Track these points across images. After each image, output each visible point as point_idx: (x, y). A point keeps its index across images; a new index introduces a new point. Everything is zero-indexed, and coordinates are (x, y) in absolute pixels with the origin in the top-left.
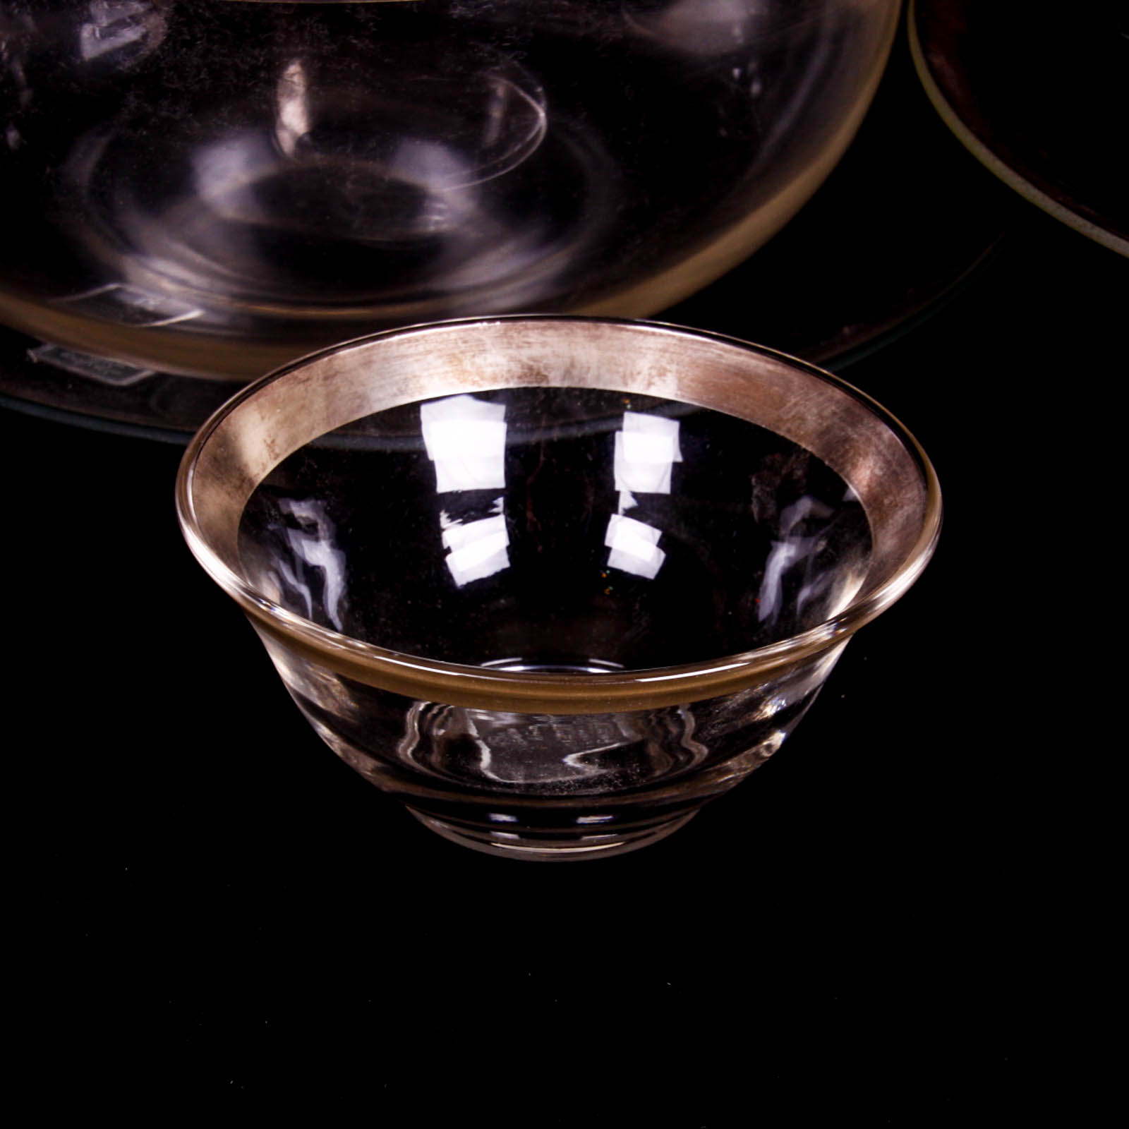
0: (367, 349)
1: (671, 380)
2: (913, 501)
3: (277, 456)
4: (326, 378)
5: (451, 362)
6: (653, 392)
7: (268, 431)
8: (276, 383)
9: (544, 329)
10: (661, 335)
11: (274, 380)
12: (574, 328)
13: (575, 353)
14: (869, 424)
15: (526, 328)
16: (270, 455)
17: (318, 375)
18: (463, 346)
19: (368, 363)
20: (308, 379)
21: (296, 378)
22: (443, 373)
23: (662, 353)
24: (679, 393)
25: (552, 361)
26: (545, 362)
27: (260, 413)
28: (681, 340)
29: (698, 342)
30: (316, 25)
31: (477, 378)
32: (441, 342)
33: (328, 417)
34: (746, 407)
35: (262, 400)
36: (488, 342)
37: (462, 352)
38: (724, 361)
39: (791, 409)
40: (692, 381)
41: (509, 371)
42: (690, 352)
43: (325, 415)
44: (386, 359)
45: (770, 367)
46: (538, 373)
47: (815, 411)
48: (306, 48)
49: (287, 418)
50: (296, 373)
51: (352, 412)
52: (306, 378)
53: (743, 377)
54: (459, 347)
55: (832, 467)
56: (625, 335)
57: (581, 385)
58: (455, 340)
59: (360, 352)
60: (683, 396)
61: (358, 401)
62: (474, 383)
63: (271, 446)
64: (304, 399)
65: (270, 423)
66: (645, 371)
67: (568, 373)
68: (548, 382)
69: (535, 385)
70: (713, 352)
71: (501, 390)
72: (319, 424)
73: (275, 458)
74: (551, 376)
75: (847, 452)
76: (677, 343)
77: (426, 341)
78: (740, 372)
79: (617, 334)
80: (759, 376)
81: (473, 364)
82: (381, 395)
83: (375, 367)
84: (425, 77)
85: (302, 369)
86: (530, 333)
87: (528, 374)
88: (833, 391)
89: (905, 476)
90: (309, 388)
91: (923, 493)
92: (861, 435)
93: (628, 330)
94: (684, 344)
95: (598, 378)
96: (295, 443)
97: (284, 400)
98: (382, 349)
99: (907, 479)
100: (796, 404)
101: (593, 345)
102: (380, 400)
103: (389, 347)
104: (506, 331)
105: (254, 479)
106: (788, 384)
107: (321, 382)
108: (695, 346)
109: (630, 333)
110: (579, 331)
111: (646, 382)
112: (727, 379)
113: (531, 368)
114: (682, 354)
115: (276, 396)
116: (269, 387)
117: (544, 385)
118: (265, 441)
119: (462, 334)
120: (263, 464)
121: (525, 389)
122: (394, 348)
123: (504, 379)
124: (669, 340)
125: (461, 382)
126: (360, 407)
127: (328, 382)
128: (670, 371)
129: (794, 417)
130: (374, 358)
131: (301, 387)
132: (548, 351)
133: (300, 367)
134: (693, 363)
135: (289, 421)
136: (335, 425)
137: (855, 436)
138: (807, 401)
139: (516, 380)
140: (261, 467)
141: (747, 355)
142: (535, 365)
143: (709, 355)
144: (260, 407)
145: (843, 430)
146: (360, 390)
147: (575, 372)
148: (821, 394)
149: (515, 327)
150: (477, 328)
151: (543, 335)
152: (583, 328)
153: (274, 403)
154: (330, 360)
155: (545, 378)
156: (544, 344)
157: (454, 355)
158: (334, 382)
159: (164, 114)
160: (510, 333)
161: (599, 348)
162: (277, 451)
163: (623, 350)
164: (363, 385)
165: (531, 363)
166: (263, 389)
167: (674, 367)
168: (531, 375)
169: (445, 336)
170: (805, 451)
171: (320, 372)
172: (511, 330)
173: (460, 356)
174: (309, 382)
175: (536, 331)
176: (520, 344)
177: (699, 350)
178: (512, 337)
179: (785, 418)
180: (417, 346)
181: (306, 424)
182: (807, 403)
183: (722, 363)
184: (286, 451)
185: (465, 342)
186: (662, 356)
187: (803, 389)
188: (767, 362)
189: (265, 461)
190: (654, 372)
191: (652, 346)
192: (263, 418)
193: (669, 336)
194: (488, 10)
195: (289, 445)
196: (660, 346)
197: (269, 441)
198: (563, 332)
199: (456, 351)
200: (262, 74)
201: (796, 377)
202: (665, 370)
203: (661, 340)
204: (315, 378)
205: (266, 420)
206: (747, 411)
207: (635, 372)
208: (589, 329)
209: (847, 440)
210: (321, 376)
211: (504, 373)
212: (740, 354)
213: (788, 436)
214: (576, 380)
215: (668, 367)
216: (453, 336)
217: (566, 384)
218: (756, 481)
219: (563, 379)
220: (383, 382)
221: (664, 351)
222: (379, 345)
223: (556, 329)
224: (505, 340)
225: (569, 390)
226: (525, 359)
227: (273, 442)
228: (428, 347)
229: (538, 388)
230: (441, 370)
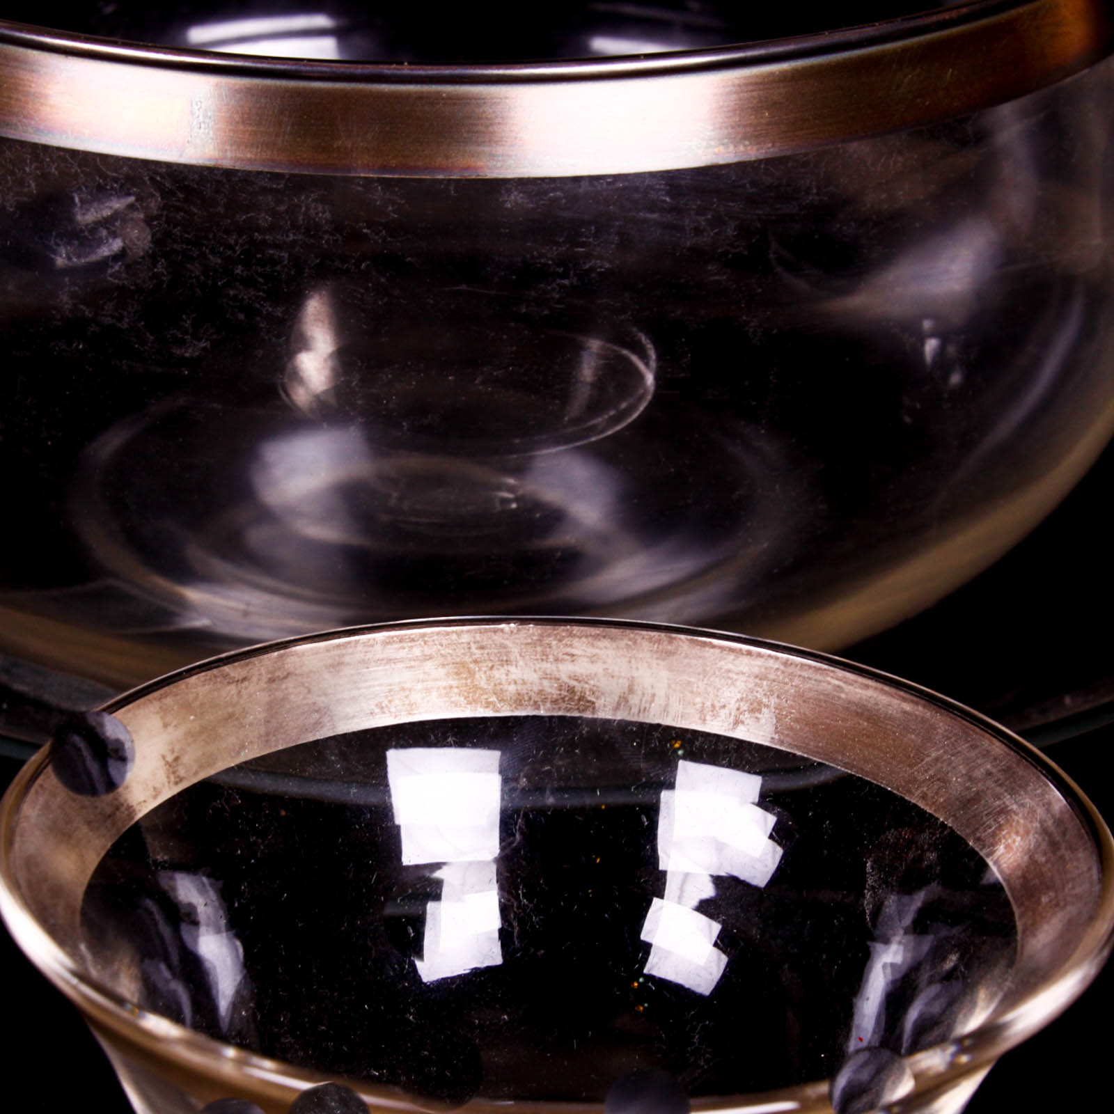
0: (339, 646)
1: (767, 717)
2: (1078, 898)
3: (180, 780)
4: (271, 681)
5: (457, 674)
6: (741, 734)
7: (172, 743)
8: (193, 680)
9: (596, 637)
10: (759, 655)
11: (191, 676)
12: (639, 639)
13: (635, 674)
14: (1036, 790)
15: (571, 635)
16: (168, 777)
17: (260, 674)
18: (477, 653)
19: (336, 666)
20: (244, 679)
21: (226, 676)
22: (445, 688)
23: (757, 680)
24: (776, 737)
25: (603, 683)
26: (592, 682)
27: (162, 718)
28: (786, 663)
29: (810, 667)
30: (313, 205)
31: (493, 699)
32: (448, 646)
33: (267, 734)
34: (867, 761)
35: (168, 701)
36: (515, 651)
37: (476, 662)
38: (843, 696)
39: (929, 766)
40: (797, 720)
41: (540, 692)
42: (796, 681)
43: (263, 730)
44: (365, 663)
45: (907, 707)
46: (581, 698)
47: (962, 769)
48: (300, 237)
49: (203, 730)
50: (226, 669)
51: (305, 730)
52: (240, 678)
53: (868, 720)
54: (472, 654)
55: (977, 849)
56: (708, 652)
57: (642, 719)
58: (469, 644)
59: (328, 650)
60: (782, 742)
61: (316, 716)
62: (488, 705)
63: (173, 765)
64: (234, 705)
65: (175, 733)
66: (733, 705)
67: (623, 701)
68: (594, 710)
69: (576, 714)
70: (829, 683)
71: (527, 717)
72: (251, 742)
73: (176, 783)
74: (599, 703)
75: (1000, 828)
76: (782, 667)
77: (425, 642)
78: (863, 712)
79: (696, 650)
80: (891, 718)
81: (489, 679)
82: (349, 710)
83: (347, 671)
84: (464, 287)
85: (236, 664)
86: (576, 642)
87: (567, 699)
88: (992, 743)
89: (1075, 864)
90: (244, 692)
91: (1097, 888)
92: (1023, 805)
93: (714, 646)
94: (790, 669)
95: (666, 709)
96: (210, 765)
97: (202, 704)
98: (359, 648)
99: (1077, 868)
100: (937, 759)
101: (662, 663)
102: (348, 718)
103: (372, 646)
104: (541, 636)
105: (137, 808)
106: (928, 734)
107: (263, 685)
108: (805, 674)
109: (717, 651)
110: (645, 644)
111: (732, 719)
112: (844, 720)
113: (571, 690)
114: (787, 684)
115: (191, 697)
116: (182, 684)
117: (588, 715)
118: (164, 757)
119: (478, 637)
120: (155, 789)
121: (562, 719)
122: (378, 648)
123: (532, 702)
124: (771, 663)
125: (469, 703)
126: (318, 724)
127: (274, 686)
128: (767, 706)
129: (931, 777)
130: (347, 659)
131: (233, 689)
132: (598, 668)
133: (234, 662)
134: (800, 696)
135: (208, 733)
136: (276, 746)
137: (1015, 807)
138: (953, 755)
139: (548, 705)
140: (151, 792)
141: (876, 689)
142: (578, 686)
143: (823, 686)
144: (164, 711)
145: (999, 799)
146: (321, 701)
147: (634, 700)
148: (974, 747)
149: (555, 632)
150: (502, 630)
151: (593, 645)
152: (650, 640)
153: (187, 707)
154: (281, 656)
155: (591, 705)
156: (593, 659)
157: (463, 664)
158: (284, 686)
159: (108, 321)
160: (547, 641)
161: (670, 669)
162: (182, 772)
163: (705, 673)
164: (326, 695)
165: (573, 683)
166: (171, 686)
167: (773, 701)
168: (571, 699)
169: (454, 637)
170: (943, 825)
171: (263, 671)
172: (549, 636)
173: (472, 666)
174: (246, 683)
175: (584, 639)
176: (560, 656)
177: (810, 678)
178: (550, 646)
179: (920, 778)
180: (411, 647)
181: (232, 740)
182: (953, 758)
183: (839, 698)
184: (196, 773)
185: (482, 648)
186: (756, 685)
187: (948, 738)
188: (904, 700)
189: (158, 785)
190: (744, 707)
191: (746, 670)
192: (166, 726)
193: (770, 656)
194: (556, 200)
195: (202, 767)
196: (756, 670)
197: (170, 758)
198: (623, 643)
199: (467, 659)
200: (239, 270)
201: (941, 723)
202: (760, 703)
203: (759, 662)
204: (255, 679)
205: (170, 729)
206: (868, 767)
207: (717, 705)
208: (659, 641)
209: (1004, 811)
210: (265, 678)
211: (531, 694)
212: (867, 687)
213: (921, 805)
214: (635, 710)
215: (765, 700)
216: (465, 638)
217: (619, 716)
218: (872, 867)
219: (617, 708)
220: (356, 693)
221: (761, 677)
222: (357, 642)
223: (613, 639)
224: (539, 649)
225: (624, 726)
226: (564, 678)
227: (176, 759)
228: (427, 651)
229: (580, 718)
230: (444, 684)
